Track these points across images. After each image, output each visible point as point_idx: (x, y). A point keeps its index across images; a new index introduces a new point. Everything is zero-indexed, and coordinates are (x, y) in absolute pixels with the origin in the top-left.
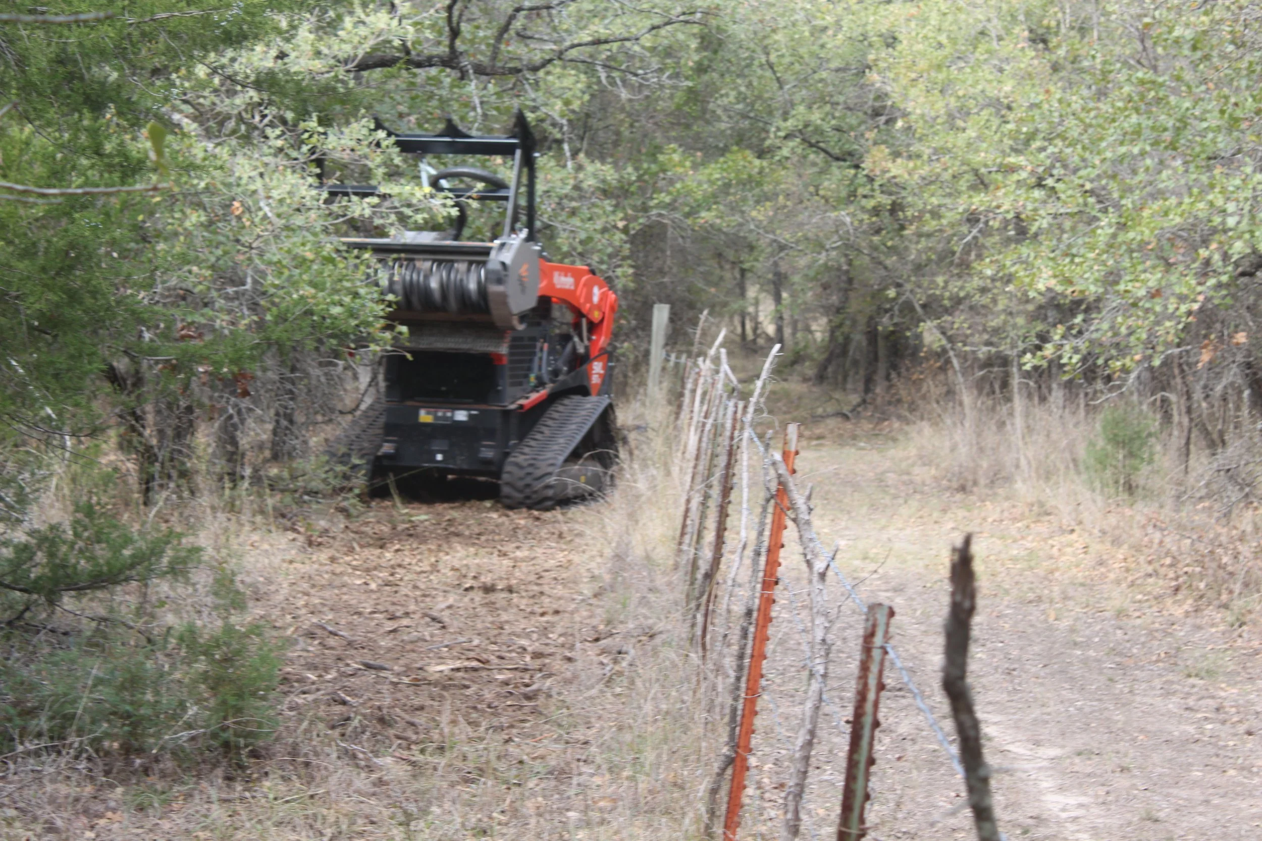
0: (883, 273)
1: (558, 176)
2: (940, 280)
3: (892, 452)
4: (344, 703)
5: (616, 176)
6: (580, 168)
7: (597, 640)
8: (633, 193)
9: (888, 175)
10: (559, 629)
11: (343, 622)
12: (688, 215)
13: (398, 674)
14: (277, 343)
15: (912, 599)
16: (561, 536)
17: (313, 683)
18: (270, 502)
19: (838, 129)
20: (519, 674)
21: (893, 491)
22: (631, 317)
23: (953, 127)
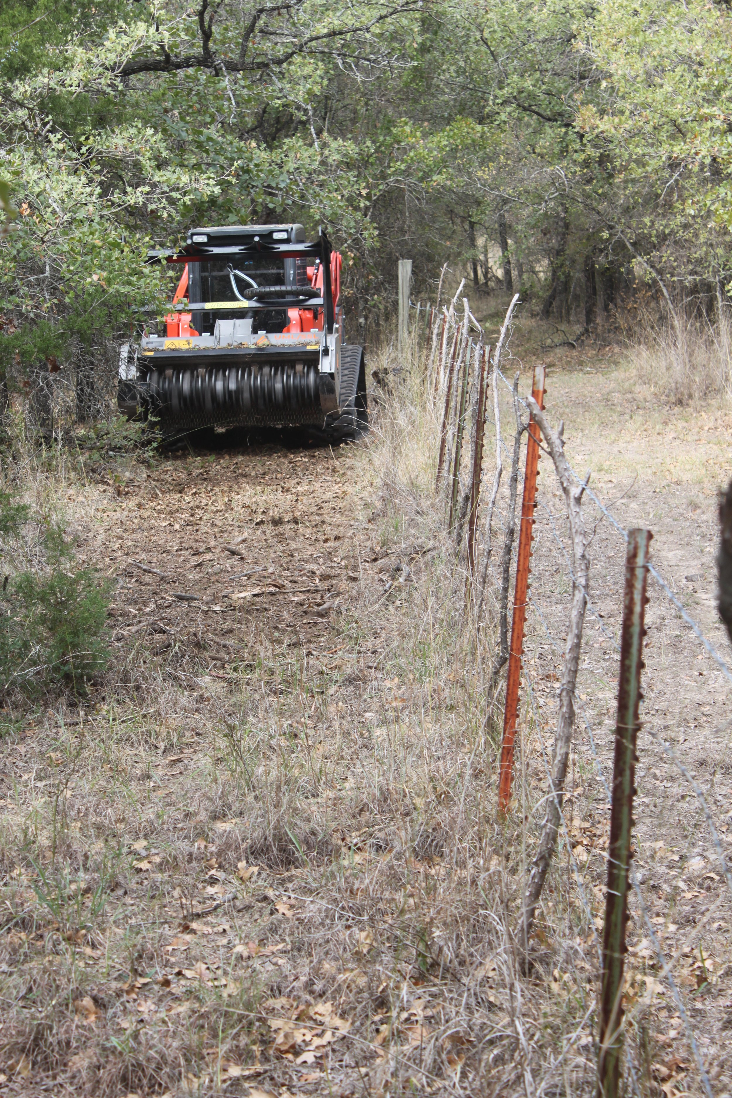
0: (597, 217)
1: (307, 154)
2: (647, 220)
3: (614, 375)
4: (163, 632)
5: (357, 150)
6: (324, 145)
7: (375, 560)
8: (372, 164)
9: (596, 131)
10: (341, 553)
11: (155, 560)
12: (421, 180)
13: (207, 603)
14: (79, 332)
15: (645, 504)
16: (334, 471)
17: (135, 616)
18: (81, 459)
19: (548, 93)
20: (311, 596)
21: (619, 409)
22: (378, 273)
23: (650, 84)
